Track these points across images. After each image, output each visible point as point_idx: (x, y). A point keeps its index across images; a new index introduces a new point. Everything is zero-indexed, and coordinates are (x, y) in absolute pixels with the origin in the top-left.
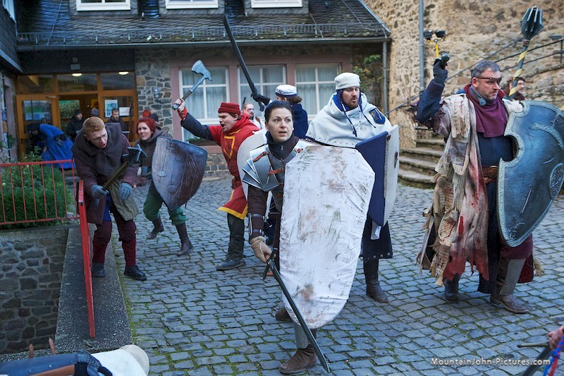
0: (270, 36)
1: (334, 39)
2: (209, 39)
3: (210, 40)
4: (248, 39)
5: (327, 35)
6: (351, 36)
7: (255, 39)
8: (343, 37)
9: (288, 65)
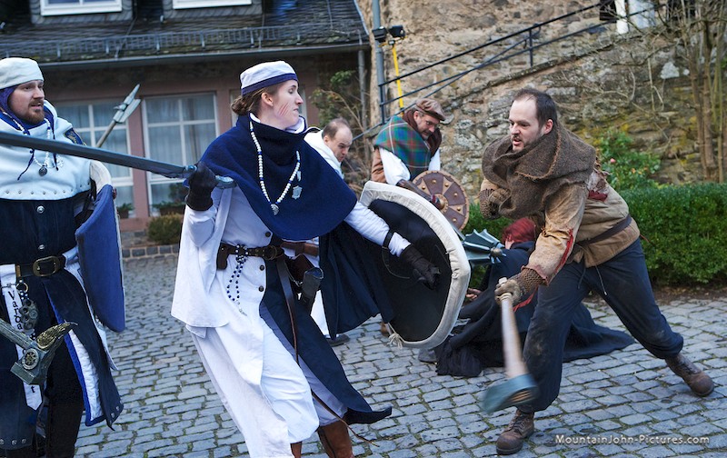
0: (181, 48)
1: (281, 49)
2: (83, 57)
3: (85, 59)
4: (144, 55)
5: (270, 44)
6: (307, 44)
7: (156, 54)
8: (294, 45)
9: (218, 92)
